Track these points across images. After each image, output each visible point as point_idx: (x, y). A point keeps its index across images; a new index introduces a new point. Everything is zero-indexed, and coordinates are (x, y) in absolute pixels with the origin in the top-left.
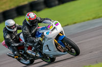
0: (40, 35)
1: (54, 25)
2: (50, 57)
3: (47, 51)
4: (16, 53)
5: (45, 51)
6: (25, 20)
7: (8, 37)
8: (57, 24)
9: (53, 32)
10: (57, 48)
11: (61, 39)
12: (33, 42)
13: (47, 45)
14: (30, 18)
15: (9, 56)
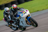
0: (19, 16)
1: (25, 11)
2: (23, 27)
3: (22, 24)
4: (9, 24)
5: (21, 24)
6: (11, 8)
7: (5, 16)
8: (27, 11)
9: (25, 15)
10: (27, 23)
11: (29, 18)
12: (15, 19)
13: (22, 21)
14: (14, 7)
15: (6, 25)
